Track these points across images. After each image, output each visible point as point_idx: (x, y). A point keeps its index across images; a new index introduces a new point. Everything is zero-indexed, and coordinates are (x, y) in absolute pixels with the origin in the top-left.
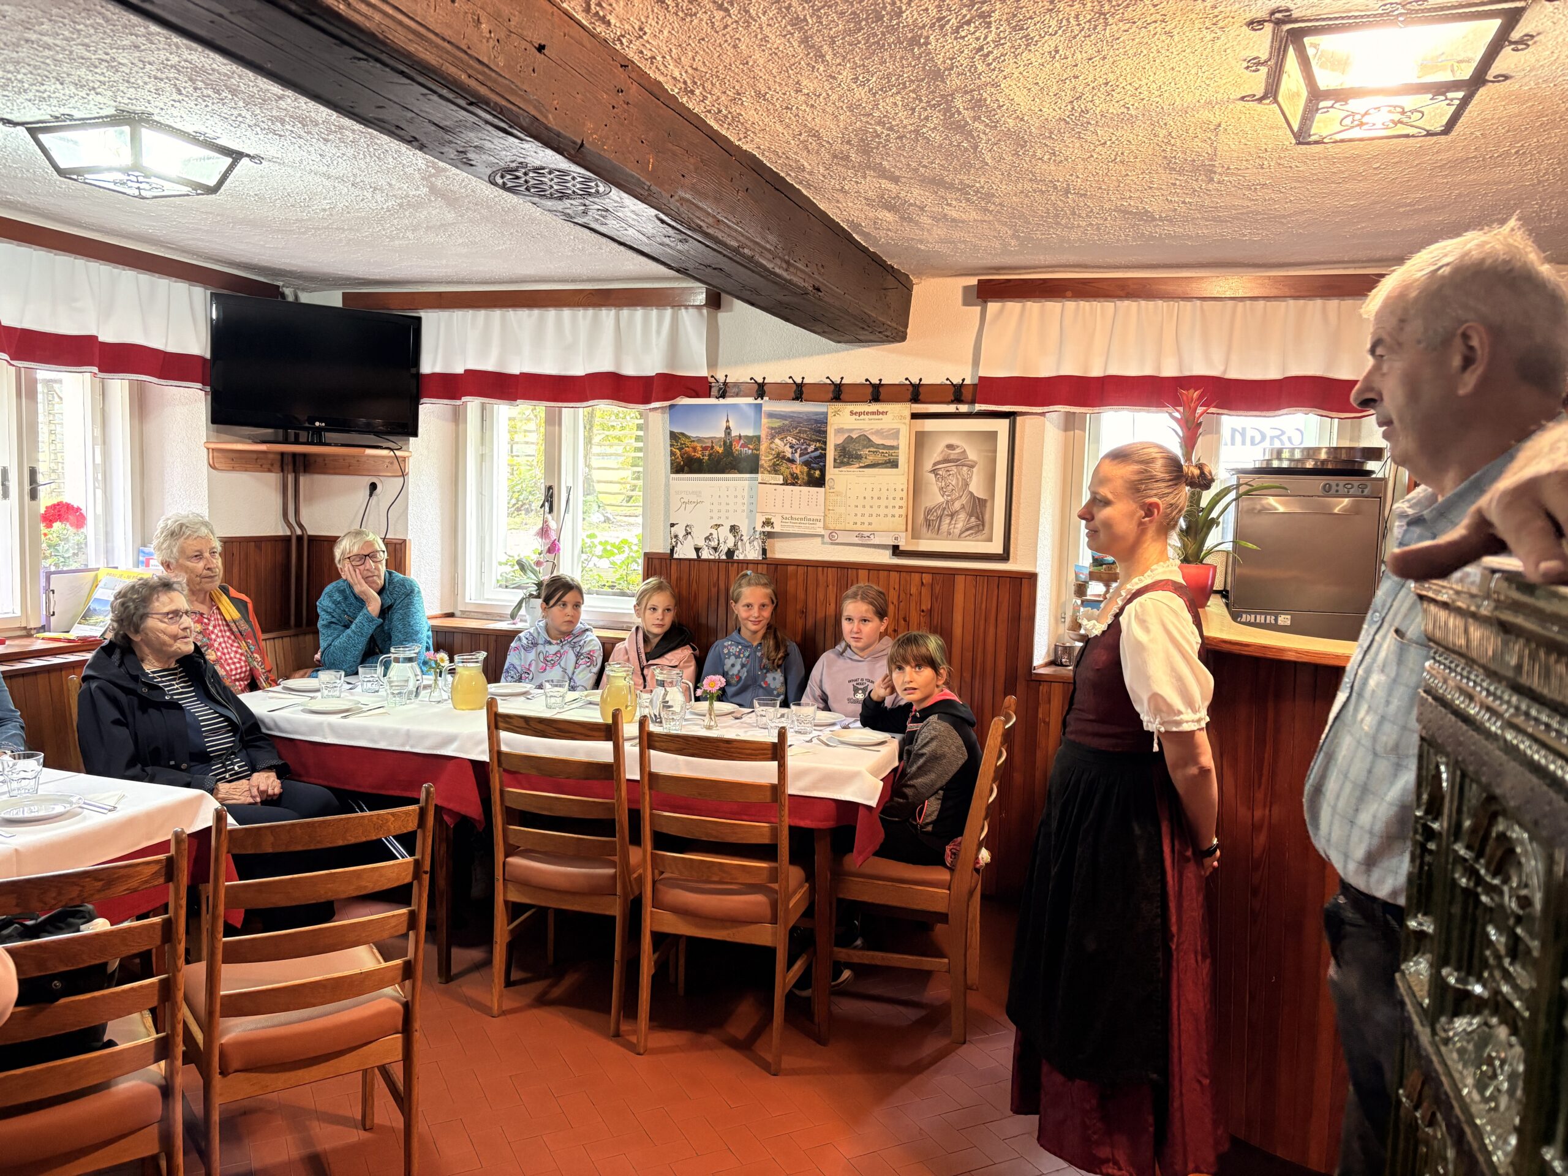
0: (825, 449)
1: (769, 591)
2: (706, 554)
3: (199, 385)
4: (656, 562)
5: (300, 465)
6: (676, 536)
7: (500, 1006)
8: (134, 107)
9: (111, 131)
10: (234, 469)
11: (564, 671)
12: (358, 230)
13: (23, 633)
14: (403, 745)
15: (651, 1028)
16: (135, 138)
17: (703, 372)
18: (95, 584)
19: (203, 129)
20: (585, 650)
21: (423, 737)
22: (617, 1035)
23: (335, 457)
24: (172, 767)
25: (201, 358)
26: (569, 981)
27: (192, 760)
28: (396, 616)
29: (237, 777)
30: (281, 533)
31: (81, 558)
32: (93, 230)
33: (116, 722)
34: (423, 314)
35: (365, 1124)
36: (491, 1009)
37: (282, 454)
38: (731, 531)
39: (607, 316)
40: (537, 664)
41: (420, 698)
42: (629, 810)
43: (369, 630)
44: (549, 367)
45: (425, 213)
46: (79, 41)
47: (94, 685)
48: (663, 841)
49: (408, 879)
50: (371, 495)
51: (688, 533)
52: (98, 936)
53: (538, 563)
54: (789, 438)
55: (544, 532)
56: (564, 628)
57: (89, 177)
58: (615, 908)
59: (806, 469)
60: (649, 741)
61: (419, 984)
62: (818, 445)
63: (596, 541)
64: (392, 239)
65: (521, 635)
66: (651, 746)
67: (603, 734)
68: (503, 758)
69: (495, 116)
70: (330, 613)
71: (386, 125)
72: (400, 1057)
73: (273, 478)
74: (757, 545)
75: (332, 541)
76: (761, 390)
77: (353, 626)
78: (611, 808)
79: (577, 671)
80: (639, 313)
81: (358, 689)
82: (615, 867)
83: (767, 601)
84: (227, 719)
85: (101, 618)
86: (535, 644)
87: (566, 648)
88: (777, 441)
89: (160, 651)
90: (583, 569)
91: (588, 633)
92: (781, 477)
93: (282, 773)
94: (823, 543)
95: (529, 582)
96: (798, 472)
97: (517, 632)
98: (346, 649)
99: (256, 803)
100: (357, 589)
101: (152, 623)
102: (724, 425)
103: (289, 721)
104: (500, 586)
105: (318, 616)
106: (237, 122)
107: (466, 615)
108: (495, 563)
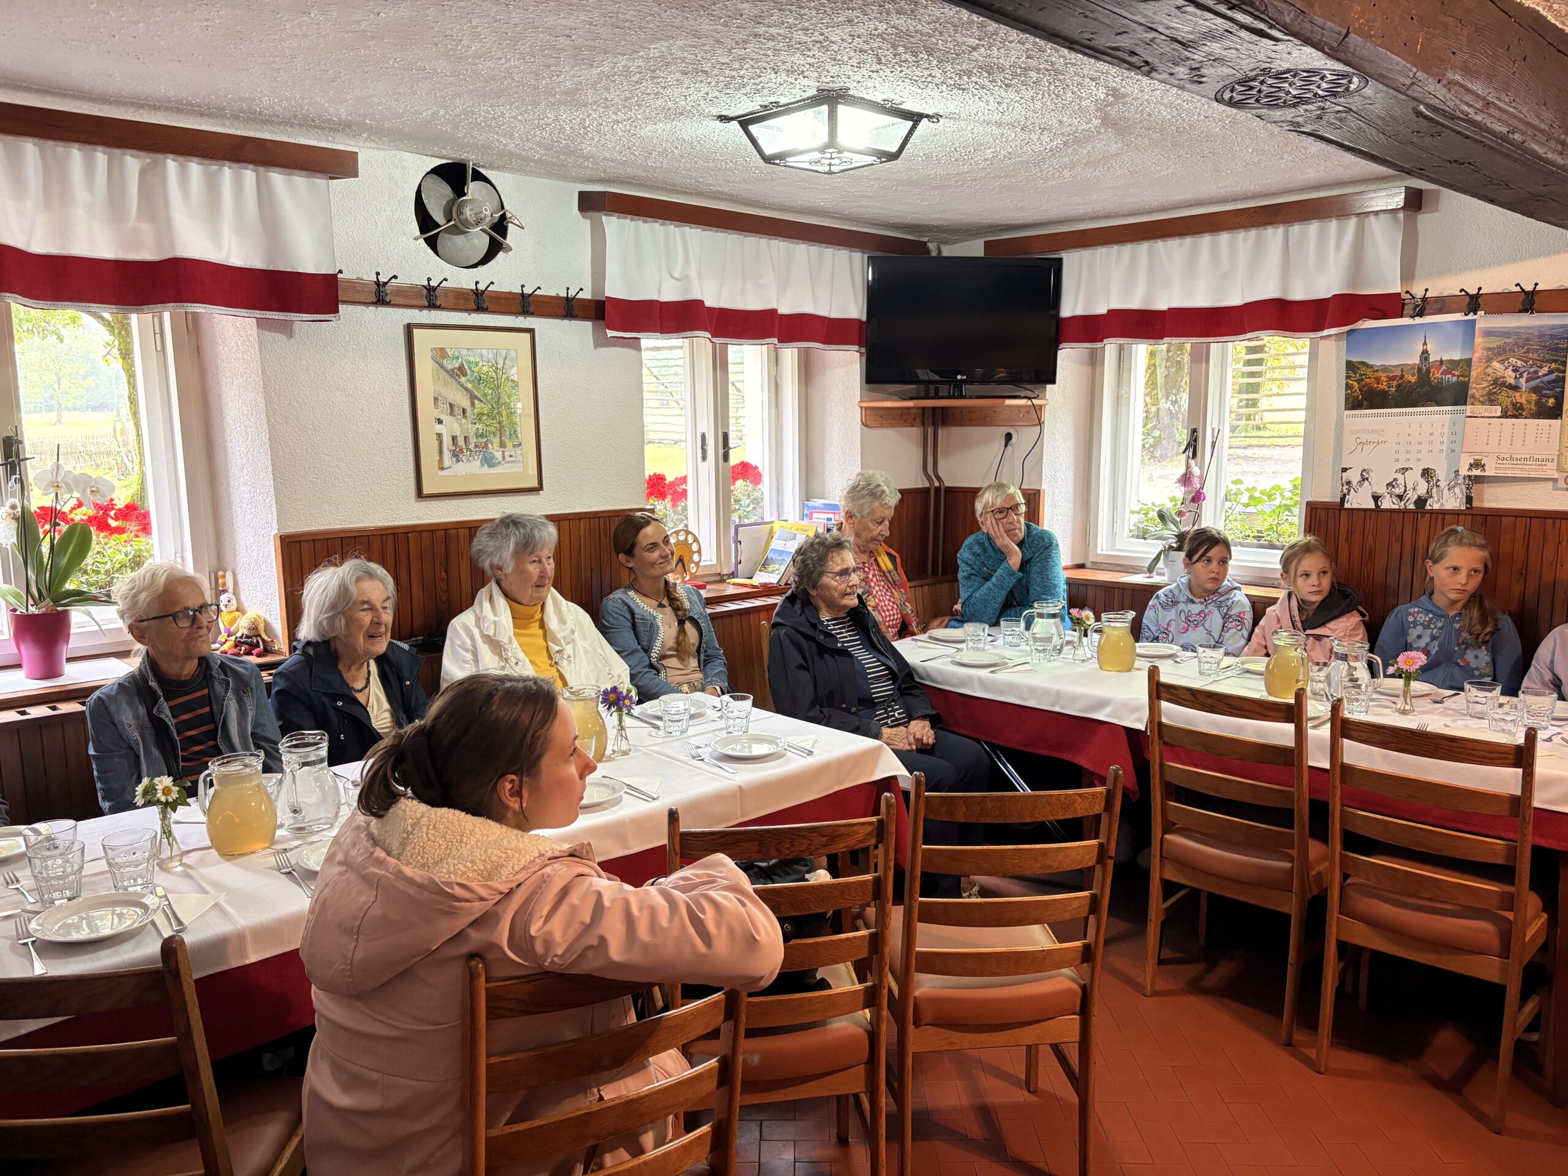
0: (1564, 371)
1: (1483, 554)
2: (1387, 504)
3: (856, 348)
4: (1322, 513)
5: (937, 419)
6: (1349, 483)
7: (1153, 986)
8: (834, 85)
9: (811, 112)
10: (882, 426)
11: (1209, 633)
12: (1014, 176)
13: (718, 578)
14: (1053, 705)
15: (1332, 1044)
16: (832, 116)
17: (1395, 288)
18: (771, 536)
19: (892, 96)
20: (1233, 612)
21: (1074, 699)
22: (1289, 1044)
23: (971, 409)
24: (844, 710)
25: (859, 321)
26: (1225, 969)
27: (860, 705)
28: (1035, 569)
29: (897, 724)
30: (920, 486)
31: (758, 512)
32: (774, 209)
33: (801, 667)
34: (1064, 255)
35: (1029, 1084)
36: (1144, 988)
37: (923, 408)
38: (1423, 475)
39: (1274, 235)
40: (1178, 625)
41: (1062, 655)
42: (1311, 800)
43: (1010, 583)
44: (1201, 299)
45: (1089, 147)
46: (799, 26)
47: (783, 632)
48: (1356, 842)
49: (1092, 863)
50: (1006, 445)
51: (1364, 479)
52: (822, 887)
53: (1180, 514)
54: (1513, 360)
55: (1186, 479)
56: (1209, 586)
57: (791, 161)
58: (1291, 906)
59: (1534, 397)
60: (1343, 728)
61: (1098, 967)
62: (1553, 366)
63: (1242, 487)
64: (1045, 180)
65: (1160, 592)
66: (1345, 735)
67: (1283, 715)
68: (1165, 730)
69: (1256, 17)
70: (970, 565)
71: (1120, 54)
72: (1077, 1038)
73: (915, 432)
74: (1460, 492)
75: (973, 493)
76: (1474, 302)
77: (994, 579)
78: (1289, 796)
79: (1227, 635)
80: (1313, 227)
81: (1000, 642)
82: (1292, 862)
83: (1480, 567)
84: (888, 668)
85: (777, 566)
86: (1175, 603)
87: (1211, 607)
88: (1495, 364)
89: (831, 605)
90: (1227, 518)
91: (1235, 591)
92: (1499, 408)
93: (935, 722)
94: (1555, 489)
95: (1170, 533)
96: (1523, 401)
97: (1158, 587)
98: (986, 601)
99: (912, 751)
100: (999, 543)
101: (827, 580)
102: (1420, 349)
103: (939, 671)
104: (1132, 536)
105: (957, 567)
106: (924, 83)
107: (1097, 566)
108: (1128, 512)
